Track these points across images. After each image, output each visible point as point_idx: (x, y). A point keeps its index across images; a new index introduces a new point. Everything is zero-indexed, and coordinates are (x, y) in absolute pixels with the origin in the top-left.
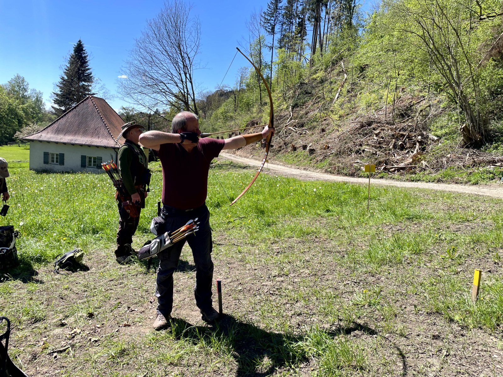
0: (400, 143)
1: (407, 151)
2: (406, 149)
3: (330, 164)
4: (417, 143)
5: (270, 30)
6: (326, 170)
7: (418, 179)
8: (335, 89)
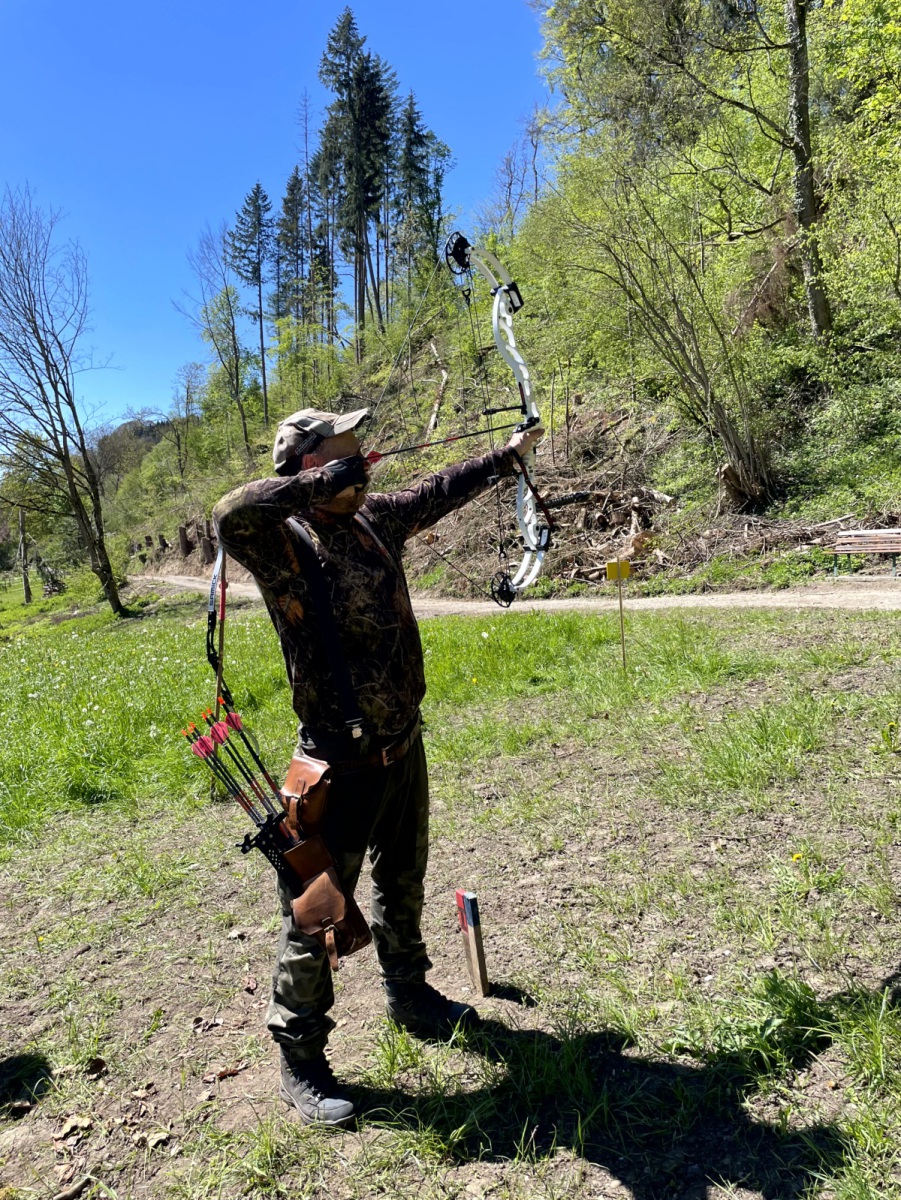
0: (598, 515)
1: (614, 531)
2: (612, 527)
3: (450, 577)
4: (633, 512)
5: (249, 275)
6: (443, 591)
7: (658, 589)
8: (425, 405)
